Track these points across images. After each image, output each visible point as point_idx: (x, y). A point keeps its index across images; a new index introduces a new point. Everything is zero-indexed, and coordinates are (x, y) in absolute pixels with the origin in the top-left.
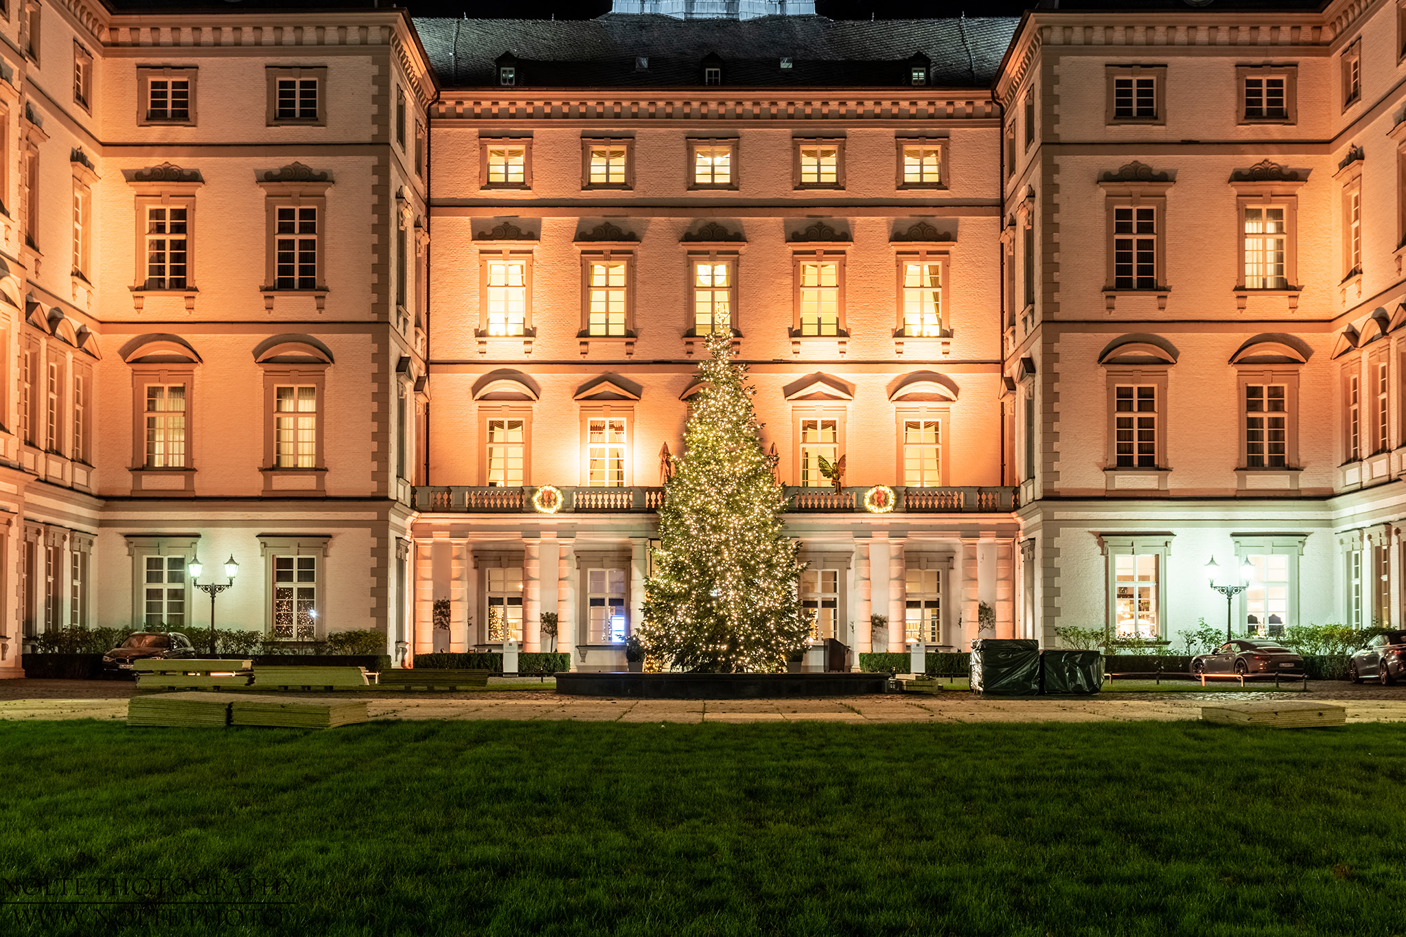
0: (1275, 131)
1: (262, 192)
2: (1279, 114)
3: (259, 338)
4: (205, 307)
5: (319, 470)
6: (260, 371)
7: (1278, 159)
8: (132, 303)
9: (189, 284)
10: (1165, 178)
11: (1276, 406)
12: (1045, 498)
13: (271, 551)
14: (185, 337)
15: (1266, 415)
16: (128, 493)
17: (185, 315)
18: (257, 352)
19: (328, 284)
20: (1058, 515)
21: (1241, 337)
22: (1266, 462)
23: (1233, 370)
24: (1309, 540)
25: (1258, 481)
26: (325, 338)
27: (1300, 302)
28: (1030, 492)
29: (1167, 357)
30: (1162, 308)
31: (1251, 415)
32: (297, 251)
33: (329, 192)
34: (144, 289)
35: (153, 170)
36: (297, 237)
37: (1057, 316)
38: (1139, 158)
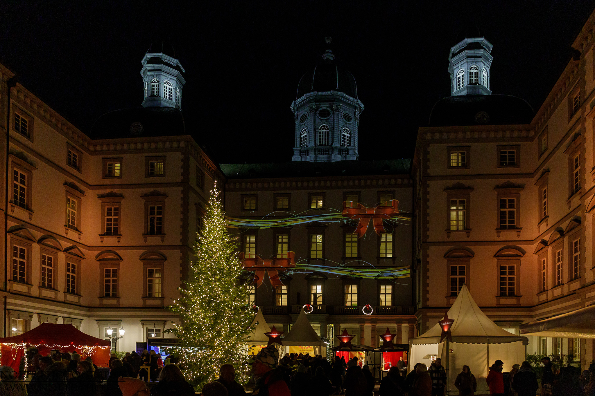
0: (512, 170)
1: (144, 201)
2: (512, 164)
3: (142, 251)
4: (124, 242)
5: (162, 298)
7: (513, 180)
8: (100, 240)
9: (119, 233)
10: (471, 188)
11: (511, 273)
12: (423, 308)
13: (146, 326)
14: (117, 251)
15: (507, 276)
16: (98, 306)
17: (117, 244)
20: (428, 314)
21: (499, 247)
22: (507, 294)
23: (495, 260)
25: (504, 301)
26: (164, 252)
27: (521, 234)
28: (420, 306)
29: (471, 255)
30: (468, 237)
31: (502, 276)
33: (166, 200)
34: (104, 235)
35: (107, 194)
37: (428, 240)
38: (458, 181)
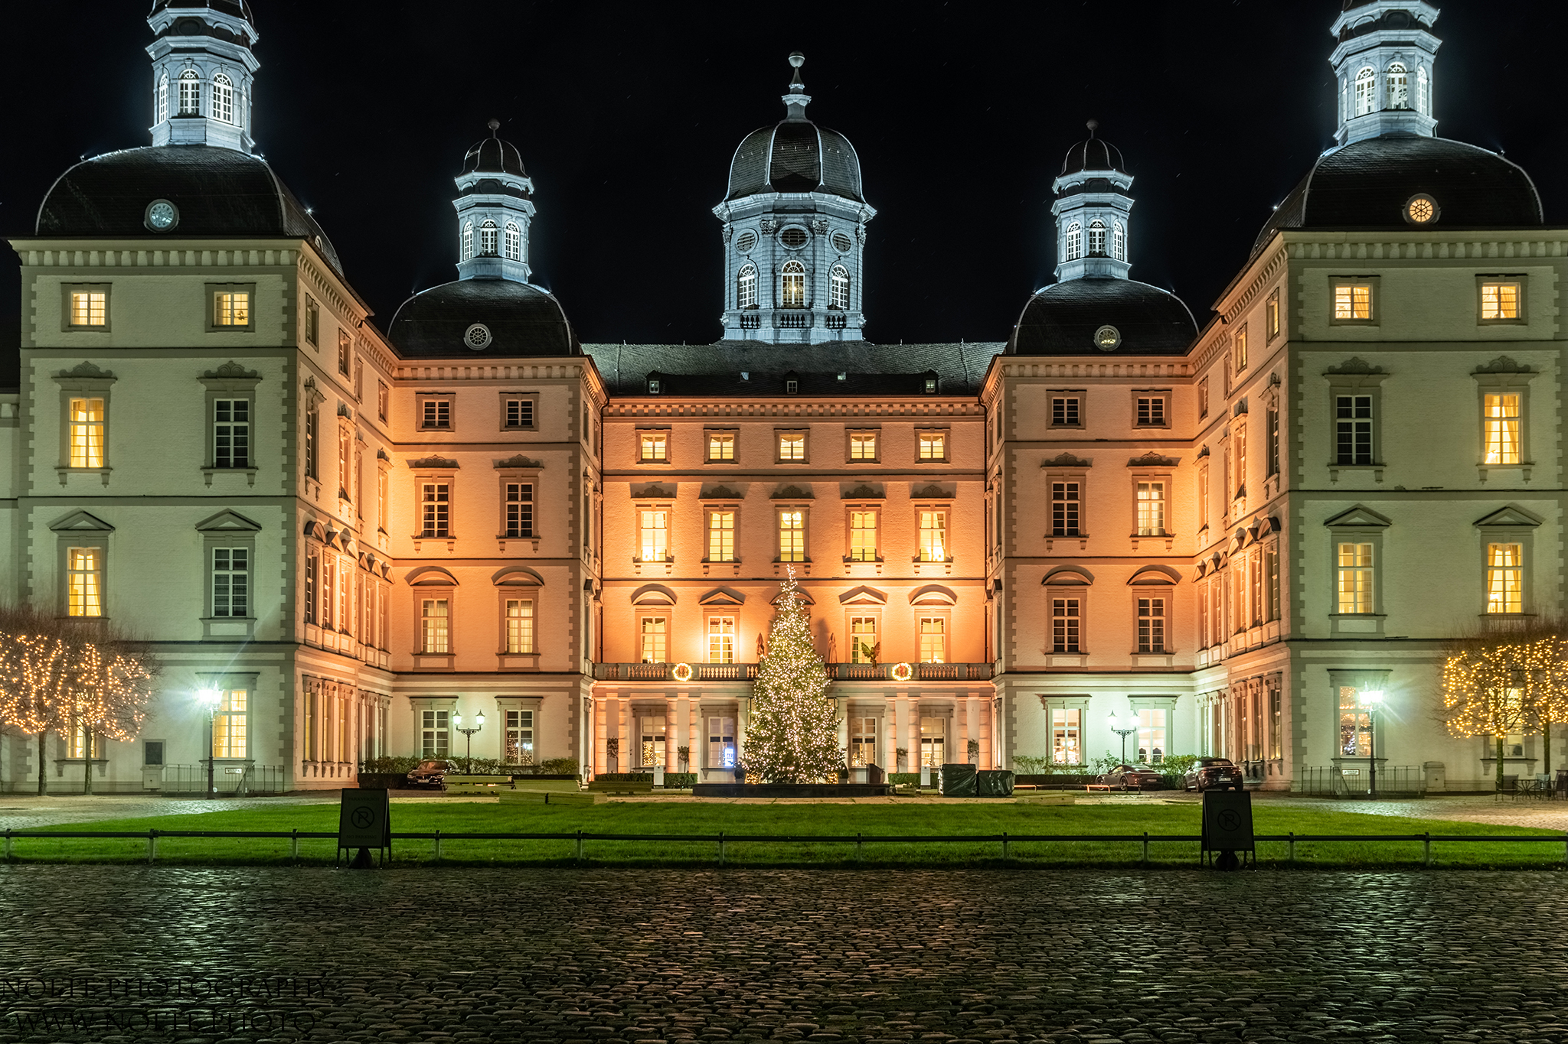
0: (1157, 433)
1: (497, 474)
2: (1159, 422)
3: (496, 569)
4: (461, 549)
5: (535, 654)
6: (497, 590)
7: (1159, 451)
8: (414, 546)
9: (450, 534)
10: (1085, 464)
11: (1158, 612)
12: (1006, 673)
13: (504, 707)
14: (448, 568)
15: (1151, 618)
16: (411, 670)
17: (448, 555)
18: (495, 578)
19: (540, 534)
20: (1015, 683)
21: (1136, 567)
22: (1151, 649)
23: (1130, 589)
24: (1179, 699)
25: (1146, 661)
26: (538, 569)
27: (1173, 545)
28: (1000, 667)
29: (1086, 581)
30: (1083, 549)
31: (1141, 618)
32: (520, 513)
33: (540, 474)
34: (421, 537)
35: (427, 460)
36: (520, 503)
37: (1015, 554)
38: (1068, 450)
